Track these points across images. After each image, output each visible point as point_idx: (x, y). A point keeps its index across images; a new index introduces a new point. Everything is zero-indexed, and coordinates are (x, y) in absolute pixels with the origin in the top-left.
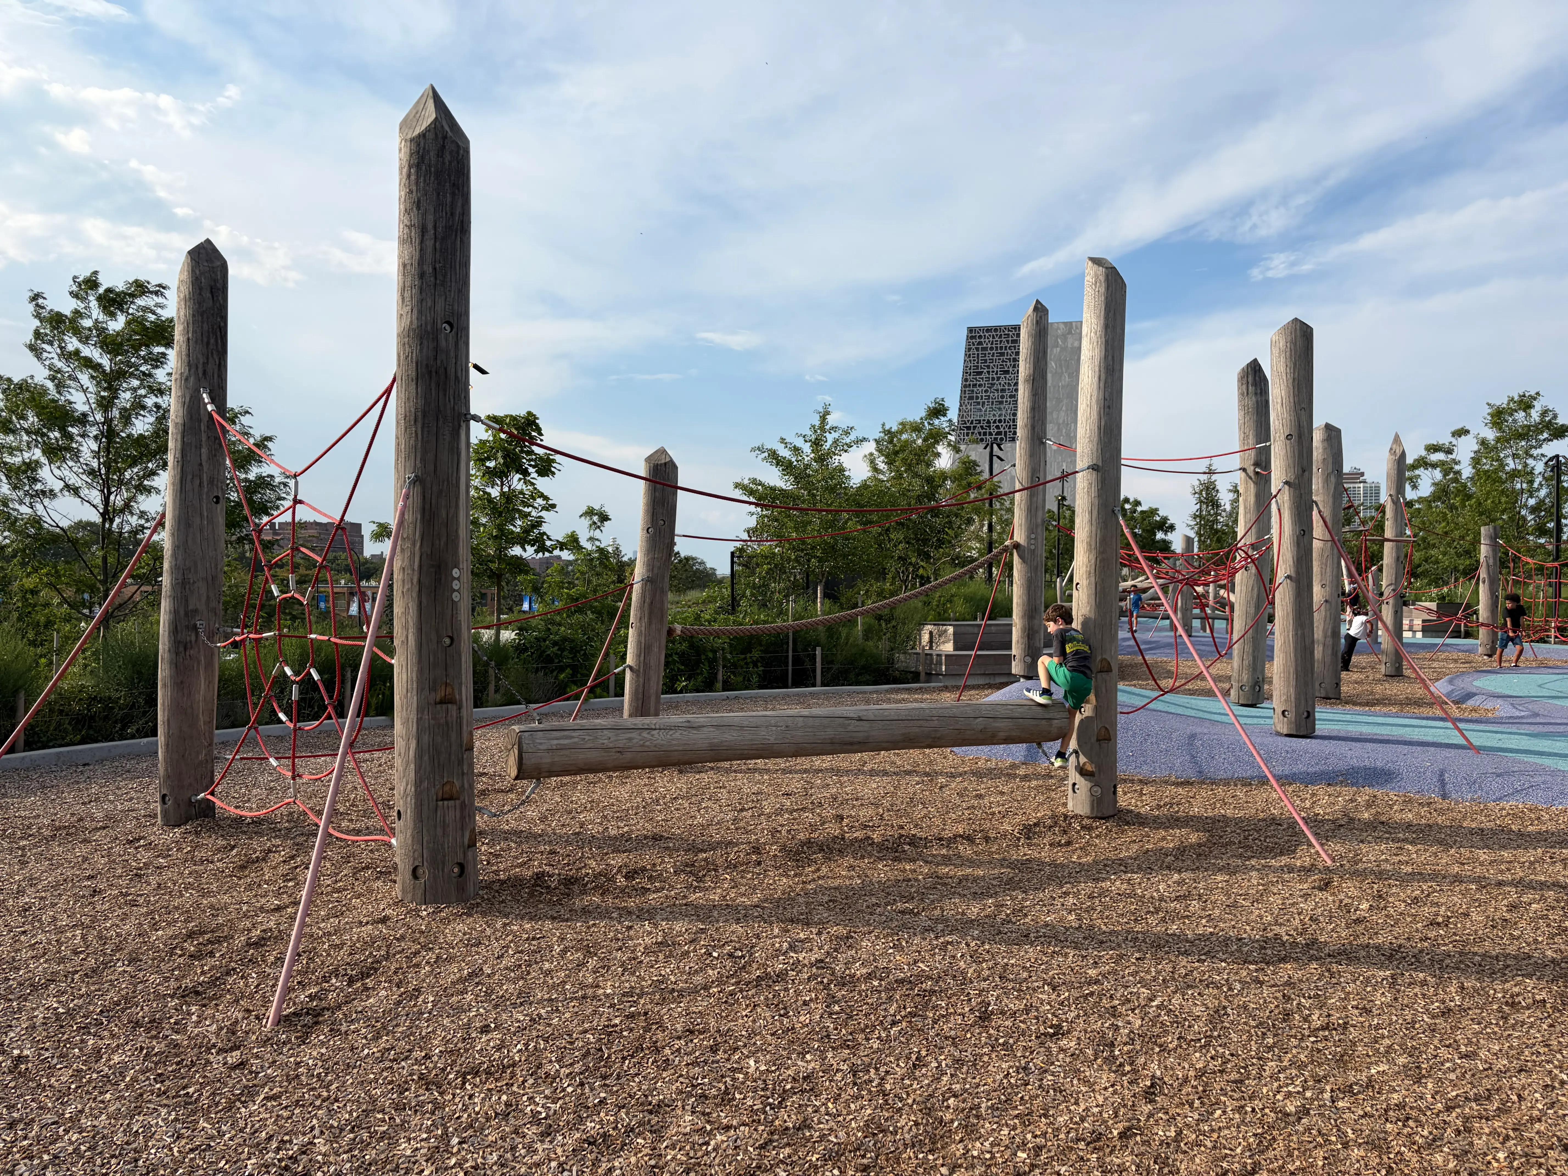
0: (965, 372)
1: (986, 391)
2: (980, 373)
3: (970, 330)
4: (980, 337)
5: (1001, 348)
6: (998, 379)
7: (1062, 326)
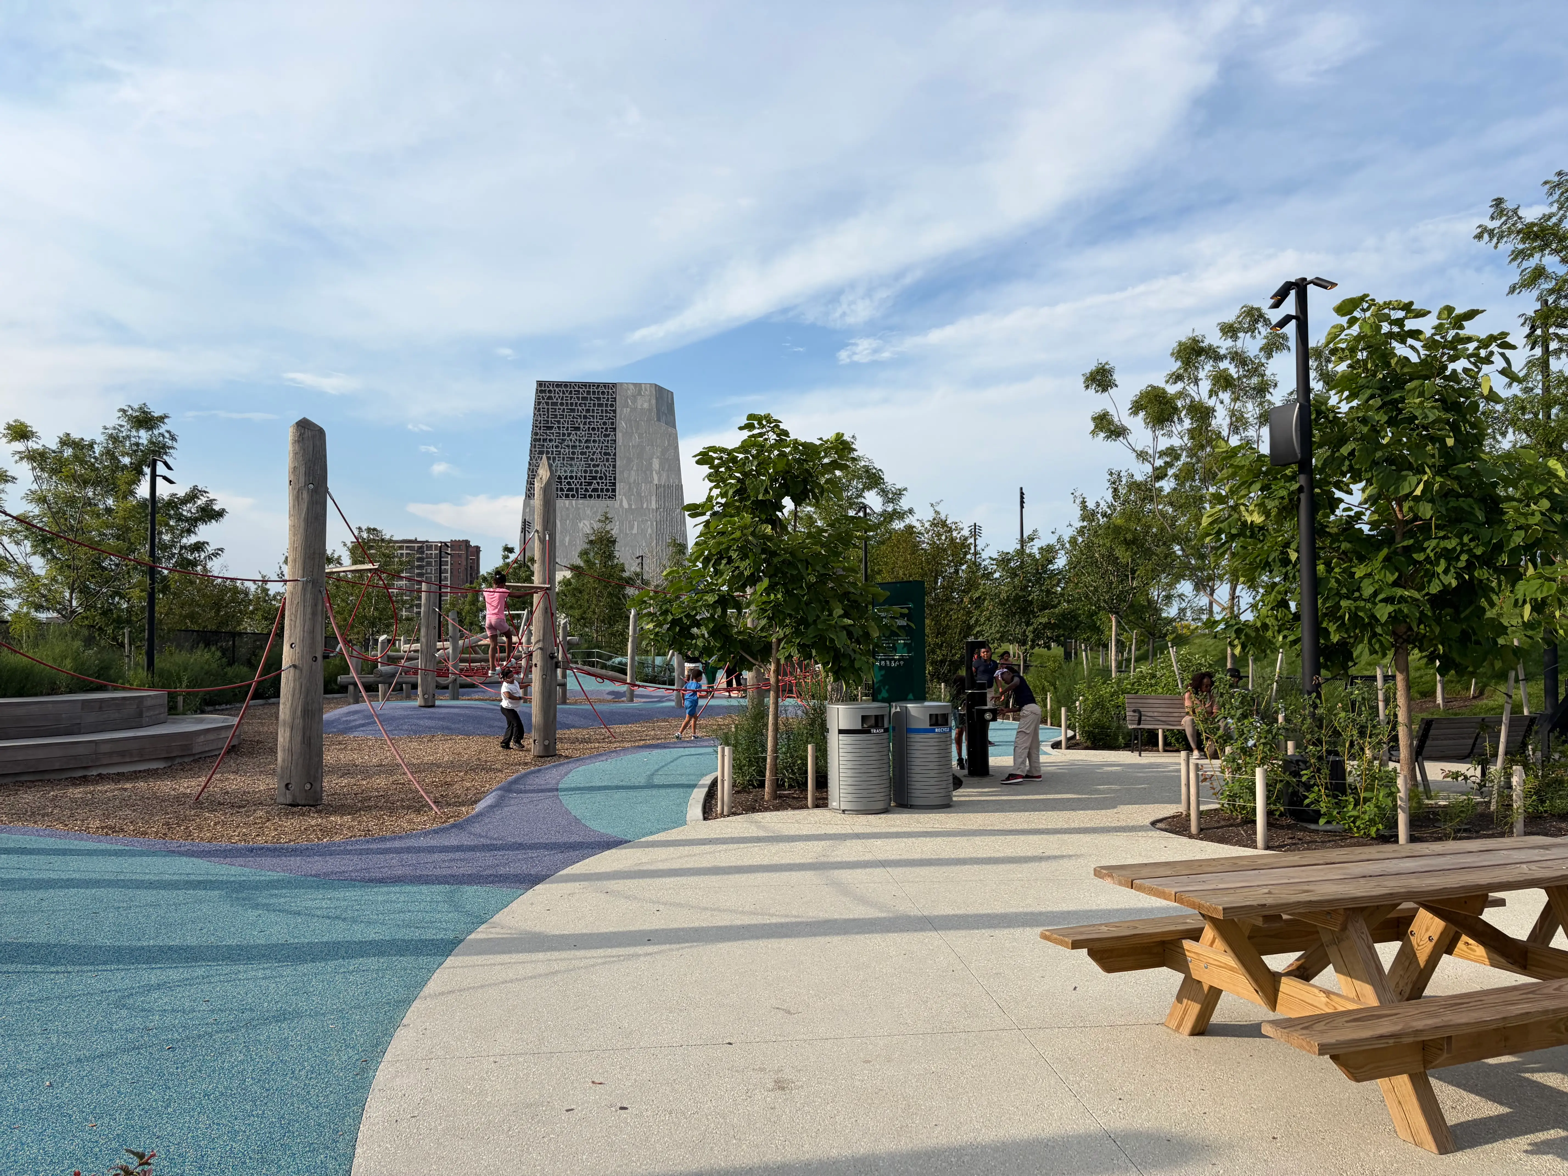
0: (535, 426)
1: (557, 447)
2: (551, 428)
3: (540, 384)
4: (550, 391)
5: (572, 404)
6: (569, 435)
7: (631, 387)
